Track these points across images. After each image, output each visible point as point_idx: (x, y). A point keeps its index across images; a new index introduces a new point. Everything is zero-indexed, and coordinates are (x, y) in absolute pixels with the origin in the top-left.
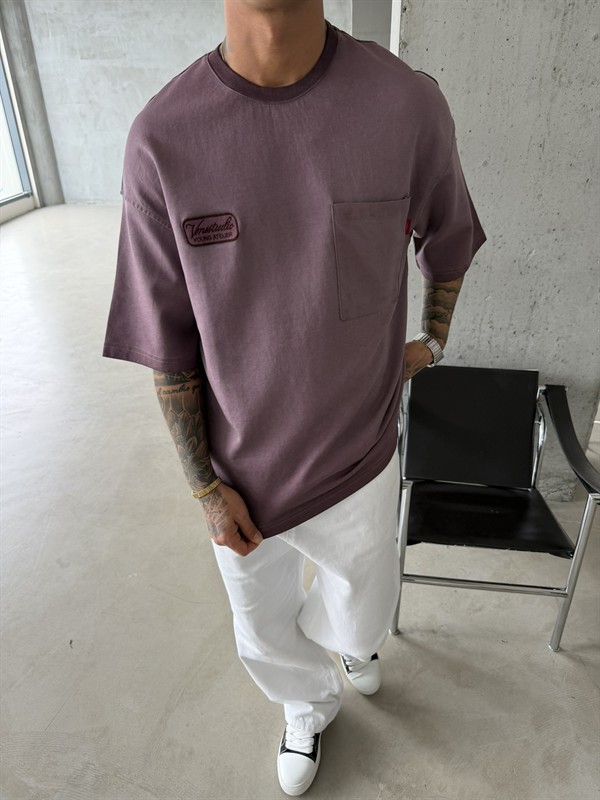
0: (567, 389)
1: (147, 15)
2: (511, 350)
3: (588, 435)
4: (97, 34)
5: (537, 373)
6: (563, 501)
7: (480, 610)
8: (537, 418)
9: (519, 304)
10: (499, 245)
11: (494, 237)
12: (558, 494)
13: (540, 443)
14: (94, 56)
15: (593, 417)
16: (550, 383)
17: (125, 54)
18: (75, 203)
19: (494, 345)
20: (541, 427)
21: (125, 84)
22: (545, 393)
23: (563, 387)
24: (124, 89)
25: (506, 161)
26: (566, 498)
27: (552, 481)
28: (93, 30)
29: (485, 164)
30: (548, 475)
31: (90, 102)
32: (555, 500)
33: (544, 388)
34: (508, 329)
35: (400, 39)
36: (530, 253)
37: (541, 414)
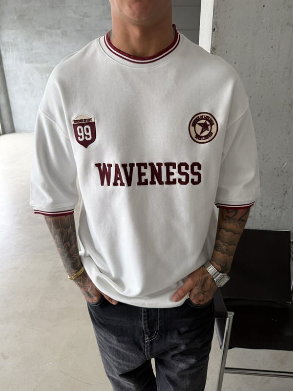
1: (59, 43)
2: (273, 218)
4: (34, 51)
5: (289, 232)
8: (291, 259)
9: (277, 193)
10: (266, 160)
11: (263, 155)
14: (32, 62)
17: (47, 61)
18: (20, 132)
19: (263, 215)
21: (47, 75)
25: (270, 113)
28: (32, 50)
29: (259, 115)
31: (29, 84)
34: (271, 206)
35: (211, 46)
36: (284, 164)
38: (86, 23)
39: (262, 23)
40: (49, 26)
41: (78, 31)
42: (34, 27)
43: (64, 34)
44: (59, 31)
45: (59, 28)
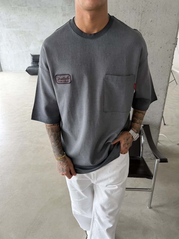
0: (150, 126)
1: (27, 15)
3: (158, 139)
4: (11, 21)
6: (152, 159)
7: (126, 196)
8: (141, 135)
12: (150, 157)
13: (142, 142)
14: (10, 28)
15: (159, 133)
16: (145, 124)
17: (20, 27)
18: (6, 71)
20: (143, 137)
21: (20, 36)
22: (143, 127)
23: (149, 125)
24: (20, 37)
26: (152, 158)
27: (148, 153)
28: (10, 20)
30: (146, 152)
31: (10, 41)
32: (149, 159)
33: (143, 126)
37: (142, 134)
38: (43, 2)
39: (119, 8)
40: (20, 5)
41: (38, 7)
42: (11, 5)
43: (30, 9)
44: (26, 8)
45: (26, 6)
